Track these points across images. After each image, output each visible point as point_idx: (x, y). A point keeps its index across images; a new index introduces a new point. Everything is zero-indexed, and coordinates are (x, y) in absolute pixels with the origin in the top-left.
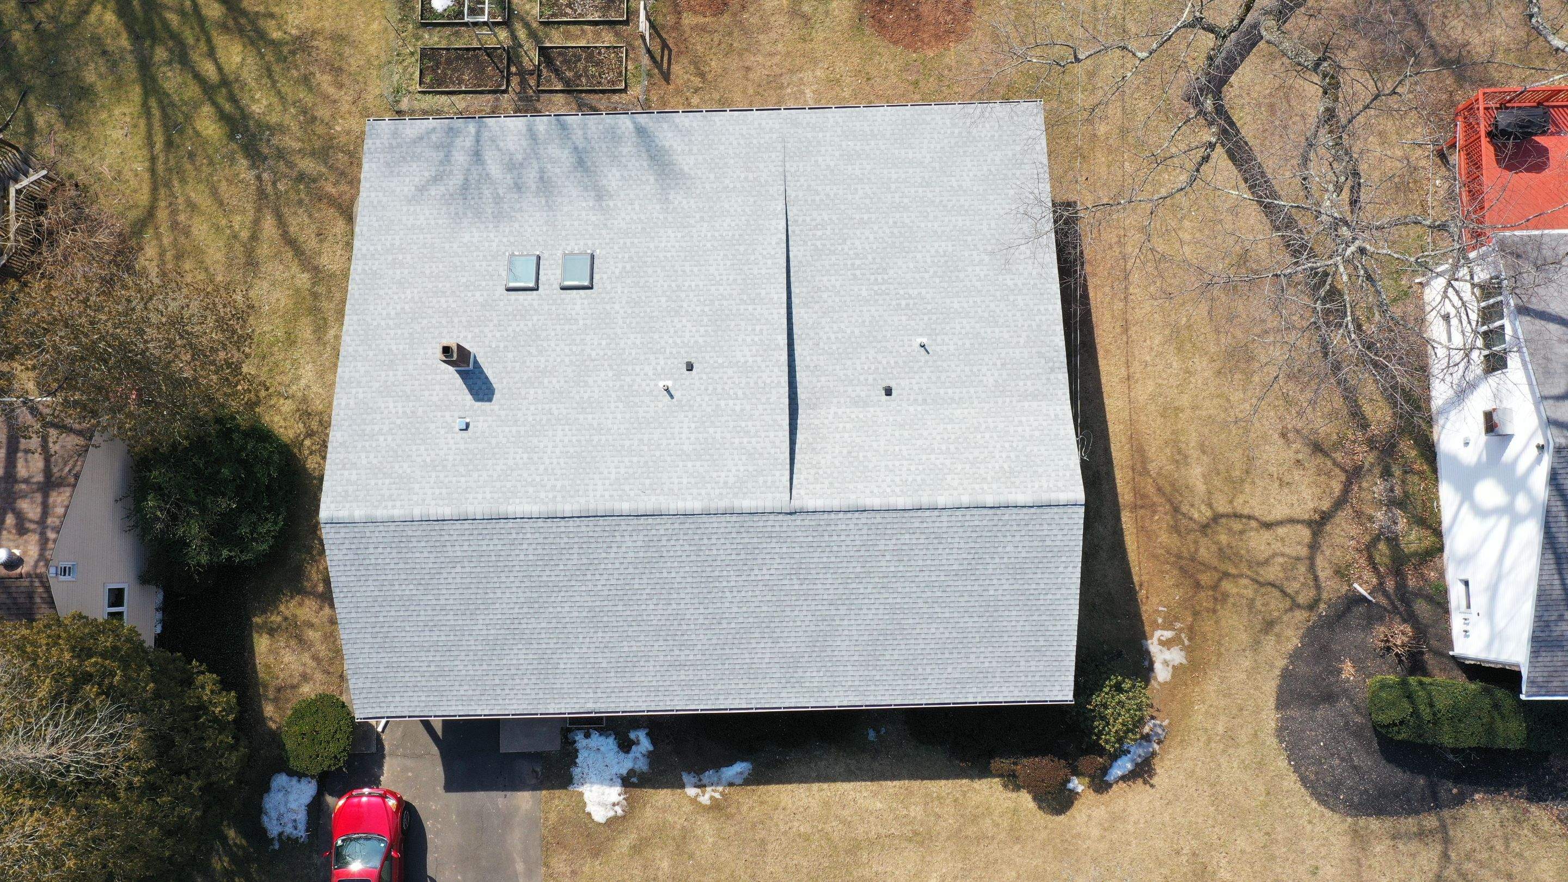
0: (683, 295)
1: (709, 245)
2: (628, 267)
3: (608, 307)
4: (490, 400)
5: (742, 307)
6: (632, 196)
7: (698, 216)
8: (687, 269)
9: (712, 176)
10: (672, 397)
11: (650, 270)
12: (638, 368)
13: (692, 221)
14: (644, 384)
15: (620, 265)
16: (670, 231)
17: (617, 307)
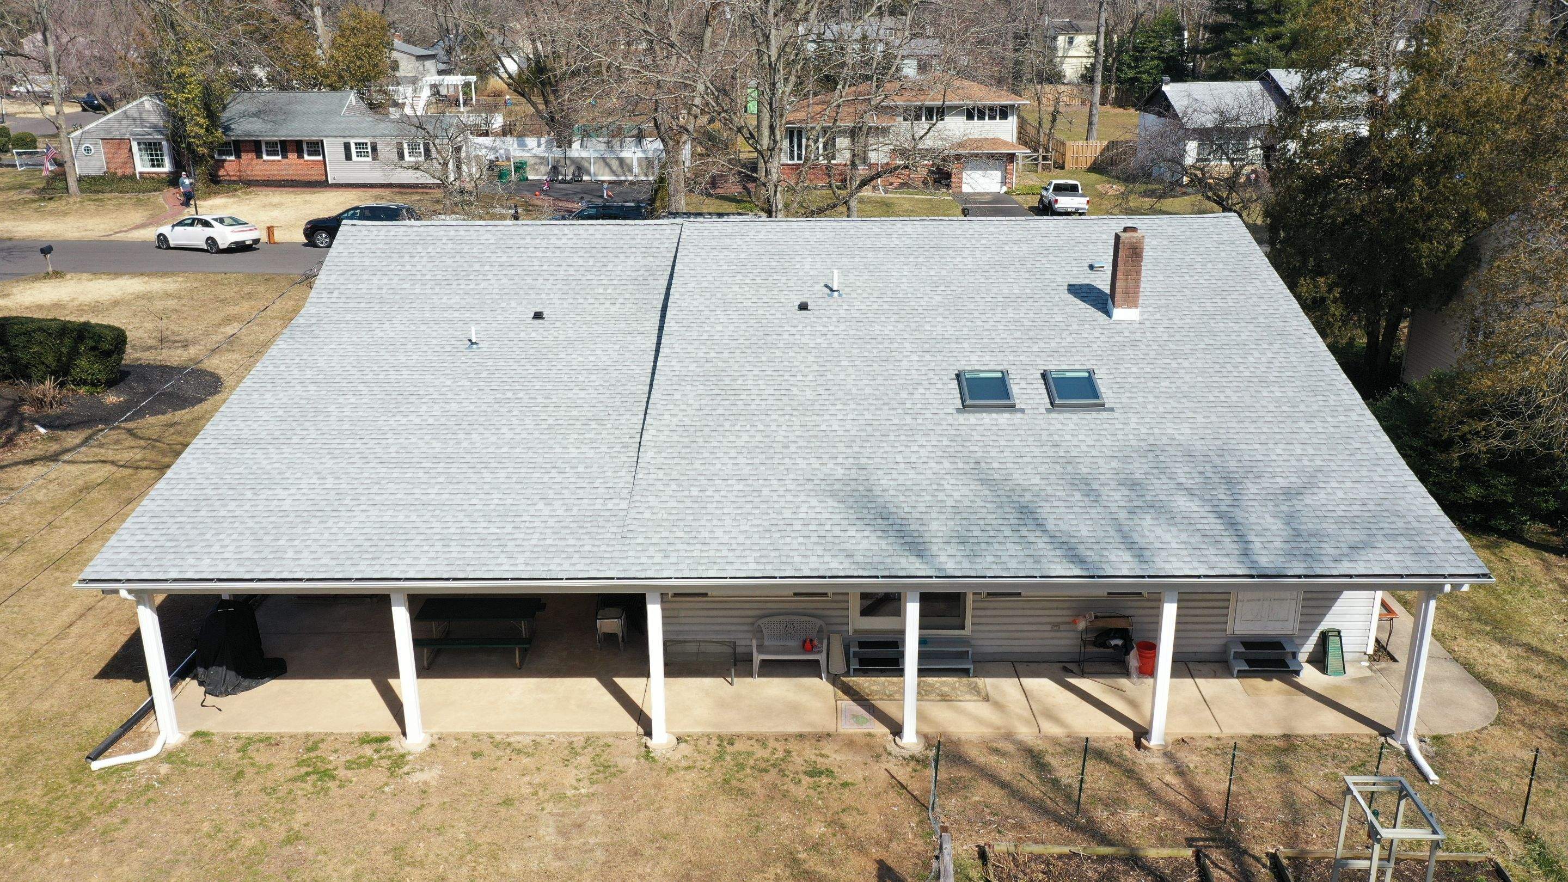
0: (815, 367)
1: (774, 417)
2: (904, 395)
3: (928, 357)
4: (1070, 286)
5: (726, 354)
6: (912, 474)
7: (793, 448)
8: (809, 394)
9: (765, 492)
10: (826, 286)
11: (868, 390)
12: (875, 307)
13: (801, 443)
14: (865, 295)
15: (917, 396)
16: (840, 433)
17: (915, 357)
